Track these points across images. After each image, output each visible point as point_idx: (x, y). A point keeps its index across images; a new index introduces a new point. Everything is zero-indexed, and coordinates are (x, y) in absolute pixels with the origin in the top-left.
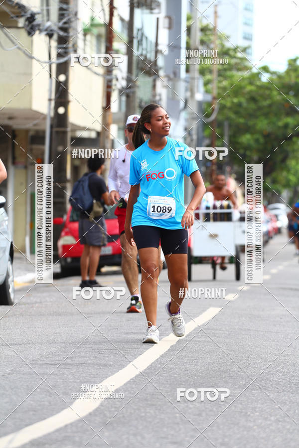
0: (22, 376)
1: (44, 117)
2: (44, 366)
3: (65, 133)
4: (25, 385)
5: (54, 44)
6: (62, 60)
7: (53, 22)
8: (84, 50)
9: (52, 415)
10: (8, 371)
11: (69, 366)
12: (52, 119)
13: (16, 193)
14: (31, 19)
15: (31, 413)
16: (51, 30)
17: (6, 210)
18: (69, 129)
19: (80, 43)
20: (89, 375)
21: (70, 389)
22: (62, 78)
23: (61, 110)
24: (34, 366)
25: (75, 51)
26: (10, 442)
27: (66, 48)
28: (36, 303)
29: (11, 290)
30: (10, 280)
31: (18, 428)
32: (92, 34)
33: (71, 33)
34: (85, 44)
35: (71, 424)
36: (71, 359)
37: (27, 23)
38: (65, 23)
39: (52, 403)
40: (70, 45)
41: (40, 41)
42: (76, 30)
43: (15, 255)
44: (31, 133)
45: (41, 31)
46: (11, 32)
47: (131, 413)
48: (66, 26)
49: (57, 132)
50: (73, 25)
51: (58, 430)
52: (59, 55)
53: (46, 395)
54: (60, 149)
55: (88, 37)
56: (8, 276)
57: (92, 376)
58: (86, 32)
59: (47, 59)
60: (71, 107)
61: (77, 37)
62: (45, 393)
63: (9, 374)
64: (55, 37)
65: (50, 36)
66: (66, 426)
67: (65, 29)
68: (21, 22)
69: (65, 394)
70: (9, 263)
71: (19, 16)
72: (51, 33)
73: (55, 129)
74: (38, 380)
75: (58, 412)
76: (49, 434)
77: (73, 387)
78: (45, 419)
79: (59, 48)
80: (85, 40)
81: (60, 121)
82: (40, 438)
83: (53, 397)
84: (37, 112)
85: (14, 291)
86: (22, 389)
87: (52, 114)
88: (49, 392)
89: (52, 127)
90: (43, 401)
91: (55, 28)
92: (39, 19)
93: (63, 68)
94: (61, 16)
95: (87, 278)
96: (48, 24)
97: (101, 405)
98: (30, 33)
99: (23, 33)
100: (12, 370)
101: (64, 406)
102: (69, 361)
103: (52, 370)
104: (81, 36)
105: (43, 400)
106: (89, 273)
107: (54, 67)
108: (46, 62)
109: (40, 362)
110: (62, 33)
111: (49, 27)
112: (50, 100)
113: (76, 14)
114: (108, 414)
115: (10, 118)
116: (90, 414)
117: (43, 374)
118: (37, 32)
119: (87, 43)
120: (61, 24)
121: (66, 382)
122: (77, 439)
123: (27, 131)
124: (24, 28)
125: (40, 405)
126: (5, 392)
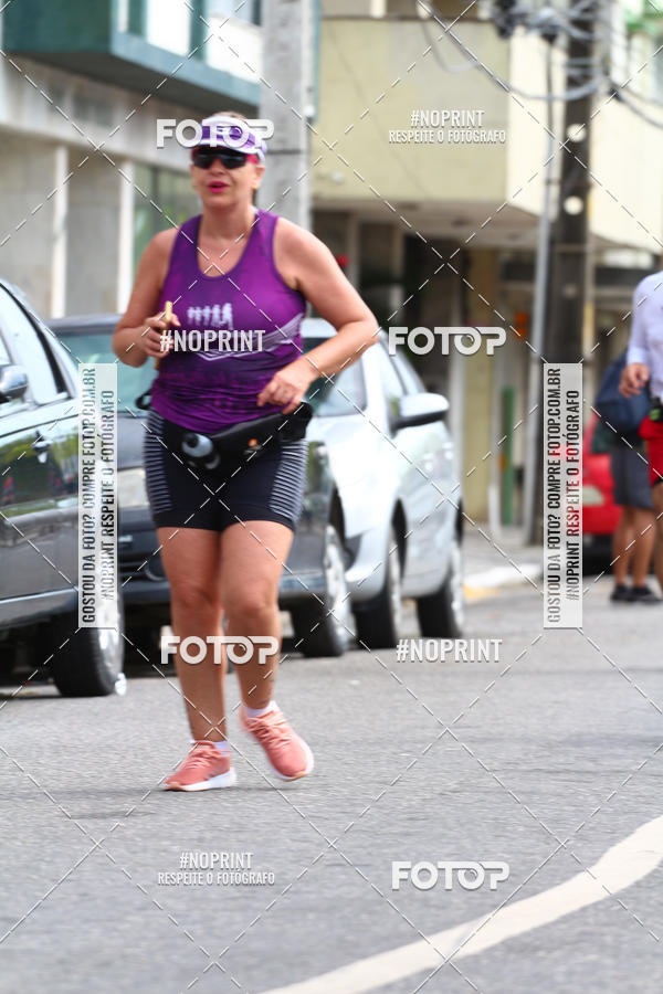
0: (482, 796)
1: (531, 220)
2: (532, 776)
3: (579, 257)
4: (491, 816)
5: (559, 57)
6: (577, 93)
7: (558, 7)
8: (627, 71)
9: (552, 885)
10: (452, 785)
11: (589, 776)
12: (554, 226)
13: (470, 390)
14: (507, 2)
16: (555, 27)
17: (448, 426)
18: (590, 247)
19: (618, 55)
20: (636, 797)
22: (576, 133)
23: (573, 206)
24: (510, 775)
25: (607, 73)
27: (585, 67)
28: (512, 634)
29: (456, 606)
30: (455, 582)
31: (475, 912)
32: (645, 34)
33: (599, 32)
34: (629, 57)
35: (595, 905)
36: (593, 760)
37: (498, 10)
38: (586, 10)
40: (596, 59)
41: (527, 49)
42: (608, 26)
43: (468, 527)
44: (506, 257)
45: (528, 27)
46: (463, 31)
48: (588, 17)
49: (565, 256)
50: (602, 14)
51: (565, 919)
52: (572, 82)
53: (538, 840)
54: (570, 291)
55: (637, 42)
56: (450, 573)
57: (642, 800)
58: (632, 30)
59: (541, 90)
60: (597, 198)
61: (610, 41)
62: (536, 835)
63: (454, 792)
64: (562, 41)
65: (550, 38)
66: (584, 909)
67: (583, 24)
68: (486, 8)
69: (580, 837)
70: (453, 544)
72: (550, 32)
73: (560, 248)
75: (565, 879)
76: (546, 927)
78: (535, 893)
79: (570, 66)
80: (628, 49)
81: (571, 229)
82: (526, 934)
84: (518, 210)
85: (466, 607)
86: (484, 825)
87: (553, 212)
88: (543, 831)
89: (552, 242)
90: (532, 854)
91: (562, 21)
92: (524, 2)
93: (578, 111)
95: (628, 582)
96: (546, 13)
98: (504, 32)
99: (489, 33)
100: (461, 783)
101: (579, 866)
102: (589, 766)
103: (549, 785)
104: (619, 38)
105: (530, 851)
106: (631, 570)
107: (559, 110)
108: (537, 98)
109: (525, 767)
110: (577, 33)
111: (549, 19)
112: (548, 182)
115: (460, 222)
116: (638, 884)
117: (533, 793)
118: (519, 31)
119: (636, 55)
120: (575, 13)
121: (582, 811)
122: (609, 939)
123: (494, 252)
124: (491, 21)
125: (524, 863)
126: (447, 832)
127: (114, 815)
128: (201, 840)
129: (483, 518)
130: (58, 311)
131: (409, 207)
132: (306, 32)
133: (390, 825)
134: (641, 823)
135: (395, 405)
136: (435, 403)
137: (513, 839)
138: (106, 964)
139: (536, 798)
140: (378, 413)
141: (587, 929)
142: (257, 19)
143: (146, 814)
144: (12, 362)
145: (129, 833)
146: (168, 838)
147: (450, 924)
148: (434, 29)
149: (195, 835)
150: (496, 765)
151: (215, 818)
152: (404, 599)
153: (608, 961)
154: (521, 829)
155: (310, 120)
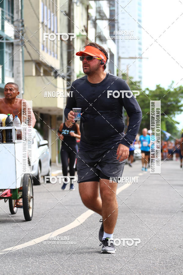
1: (62, 110)
5: (65, 82)
7: (65, 73)
9: (67, 225)
10: (50, 208)
14: (56, 72)
15: (59, 224)
17: (48, 146)
26: (51, 235)
31: (54, 230)
35: (74, 228)
37: (54, 74)
38: (70, 73)
39: (67, 220)
41: (60, 80)
42: (74, 77)
43: (52, 164)
44: (57, 116)
45: (60, 76)
46: (49, 78)
47: (97, 224)
48: (70, 75)
50: (72, 74)
51: (69, 231)
52: (68, 86)
56: (49, 172)
59: (62, 87)
64: (66, 79)
65: (63, 78)
66: (72, 229)
68: (52, 74)
71: (51, 71)
74: (61, 211)
75: (69, 224)
78: (64, 226)
79: (67, 83)
83: (67, 218)
84: (59, 108)
88: (65, 216)
91: (65, 75)
92: (59, 72)
94: (68, 71)
96: (63, 74)
97: (86, 221)
98: (56, 77)
99: (53, 78)
101: (71, 222)
102: (73, 204)
107: (66, 90)
108: (61, 89)
110: (68, 78)
112: (64, 103)
113: (73, 70)
114: (88, 224)
115: (49, 110)
118: (58, 77)
120: (68, 74)
122: (76, 234)
123: (55, 116)
124: (53, 76)
125: (62, 221)
131: (41, 108)
132: (21, 79)
134: (82, 214)
135: (39, 143)
136: (46, 142)
140: (36, 145)
141: (73, 232)
142: (13, 76)
147: (49, 232)
148: (44, 78)
152: (41, 176)
153: (76, 238)
154: (62, 215)
155: (23, 94)
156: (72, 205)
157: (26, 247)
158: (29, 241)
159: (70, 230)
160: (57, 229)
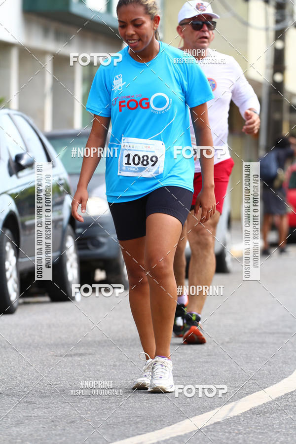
1: (259, 84)
2: (263, 335)
3: (281, 101)
4: (244, 353)
5: (271, 10)
6: (280, 26)
9: (272, 384)
10: (227, 339)
21: (290, 358)
22: (279, 45)
23: (278, 77)
26: (231, 410)
27: (283, 15)
29: (227, 259)
30: (227, 248)
31: (238, 397)
35: (291, 393)
36: (290, 328)
39: (272, 372)
40: (287, 11)
41: (256, 7)
43: (233, 223)
49: (275, 101)
52: (277, 22)
54: (277, 116)
56: (225, 244)
59: (263, 24)
60: (289, 74)
63: (228, 342)
64: (272, 3)
65: (267, 1)
69: (285, 363)
73: (273, 98)
74: (257, 349)
77: (293, 356)
79: (277, 14)
83: (272, 366)
85: (234, 260)
86: (241, 357)
89: (270, 94)
93: (280, 35)
100: (231, 339)
101: (283, 376)
102: (288, 330)
103: (270, 339)
107: (272, 34)
109: (259, 331)
112: (267, 67)
117: (263, 343)
125: (259, 374)
126: (225, 361)
127: (76, 355)
128: (114, 366)
129: (239, 219)
130: (48, 128)
133: (199, 358)
137: (254, 364)
138: (73, 422)
139: (264, 345)
141: (288, 403)
143: (90, 354)
144: (27, 151)
145: (82, 363)
146: (100, 365)
149: (112, 363)
150: (246, 331)
151: (121, 356)
154: (258, 359)
156: (285, 333)
157: (168, 437)
158: (174, 423)
159: (281, 397)
160: (247, 394)
